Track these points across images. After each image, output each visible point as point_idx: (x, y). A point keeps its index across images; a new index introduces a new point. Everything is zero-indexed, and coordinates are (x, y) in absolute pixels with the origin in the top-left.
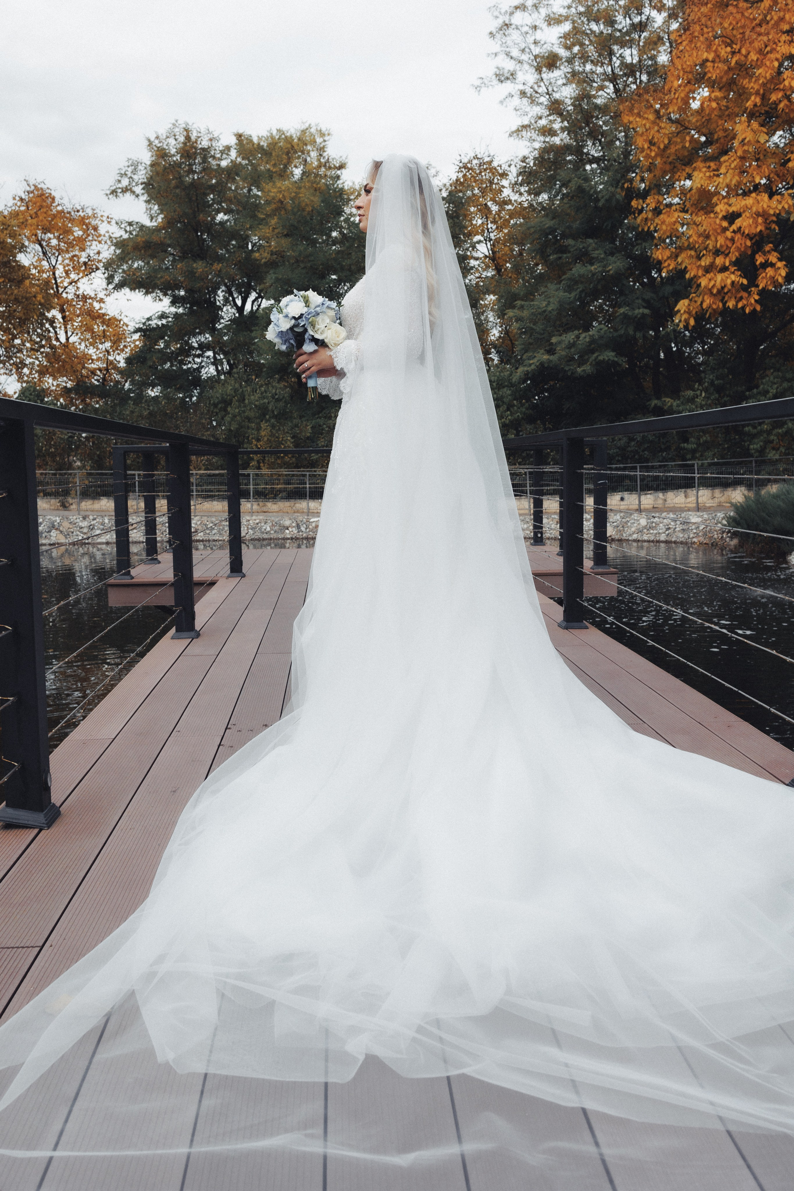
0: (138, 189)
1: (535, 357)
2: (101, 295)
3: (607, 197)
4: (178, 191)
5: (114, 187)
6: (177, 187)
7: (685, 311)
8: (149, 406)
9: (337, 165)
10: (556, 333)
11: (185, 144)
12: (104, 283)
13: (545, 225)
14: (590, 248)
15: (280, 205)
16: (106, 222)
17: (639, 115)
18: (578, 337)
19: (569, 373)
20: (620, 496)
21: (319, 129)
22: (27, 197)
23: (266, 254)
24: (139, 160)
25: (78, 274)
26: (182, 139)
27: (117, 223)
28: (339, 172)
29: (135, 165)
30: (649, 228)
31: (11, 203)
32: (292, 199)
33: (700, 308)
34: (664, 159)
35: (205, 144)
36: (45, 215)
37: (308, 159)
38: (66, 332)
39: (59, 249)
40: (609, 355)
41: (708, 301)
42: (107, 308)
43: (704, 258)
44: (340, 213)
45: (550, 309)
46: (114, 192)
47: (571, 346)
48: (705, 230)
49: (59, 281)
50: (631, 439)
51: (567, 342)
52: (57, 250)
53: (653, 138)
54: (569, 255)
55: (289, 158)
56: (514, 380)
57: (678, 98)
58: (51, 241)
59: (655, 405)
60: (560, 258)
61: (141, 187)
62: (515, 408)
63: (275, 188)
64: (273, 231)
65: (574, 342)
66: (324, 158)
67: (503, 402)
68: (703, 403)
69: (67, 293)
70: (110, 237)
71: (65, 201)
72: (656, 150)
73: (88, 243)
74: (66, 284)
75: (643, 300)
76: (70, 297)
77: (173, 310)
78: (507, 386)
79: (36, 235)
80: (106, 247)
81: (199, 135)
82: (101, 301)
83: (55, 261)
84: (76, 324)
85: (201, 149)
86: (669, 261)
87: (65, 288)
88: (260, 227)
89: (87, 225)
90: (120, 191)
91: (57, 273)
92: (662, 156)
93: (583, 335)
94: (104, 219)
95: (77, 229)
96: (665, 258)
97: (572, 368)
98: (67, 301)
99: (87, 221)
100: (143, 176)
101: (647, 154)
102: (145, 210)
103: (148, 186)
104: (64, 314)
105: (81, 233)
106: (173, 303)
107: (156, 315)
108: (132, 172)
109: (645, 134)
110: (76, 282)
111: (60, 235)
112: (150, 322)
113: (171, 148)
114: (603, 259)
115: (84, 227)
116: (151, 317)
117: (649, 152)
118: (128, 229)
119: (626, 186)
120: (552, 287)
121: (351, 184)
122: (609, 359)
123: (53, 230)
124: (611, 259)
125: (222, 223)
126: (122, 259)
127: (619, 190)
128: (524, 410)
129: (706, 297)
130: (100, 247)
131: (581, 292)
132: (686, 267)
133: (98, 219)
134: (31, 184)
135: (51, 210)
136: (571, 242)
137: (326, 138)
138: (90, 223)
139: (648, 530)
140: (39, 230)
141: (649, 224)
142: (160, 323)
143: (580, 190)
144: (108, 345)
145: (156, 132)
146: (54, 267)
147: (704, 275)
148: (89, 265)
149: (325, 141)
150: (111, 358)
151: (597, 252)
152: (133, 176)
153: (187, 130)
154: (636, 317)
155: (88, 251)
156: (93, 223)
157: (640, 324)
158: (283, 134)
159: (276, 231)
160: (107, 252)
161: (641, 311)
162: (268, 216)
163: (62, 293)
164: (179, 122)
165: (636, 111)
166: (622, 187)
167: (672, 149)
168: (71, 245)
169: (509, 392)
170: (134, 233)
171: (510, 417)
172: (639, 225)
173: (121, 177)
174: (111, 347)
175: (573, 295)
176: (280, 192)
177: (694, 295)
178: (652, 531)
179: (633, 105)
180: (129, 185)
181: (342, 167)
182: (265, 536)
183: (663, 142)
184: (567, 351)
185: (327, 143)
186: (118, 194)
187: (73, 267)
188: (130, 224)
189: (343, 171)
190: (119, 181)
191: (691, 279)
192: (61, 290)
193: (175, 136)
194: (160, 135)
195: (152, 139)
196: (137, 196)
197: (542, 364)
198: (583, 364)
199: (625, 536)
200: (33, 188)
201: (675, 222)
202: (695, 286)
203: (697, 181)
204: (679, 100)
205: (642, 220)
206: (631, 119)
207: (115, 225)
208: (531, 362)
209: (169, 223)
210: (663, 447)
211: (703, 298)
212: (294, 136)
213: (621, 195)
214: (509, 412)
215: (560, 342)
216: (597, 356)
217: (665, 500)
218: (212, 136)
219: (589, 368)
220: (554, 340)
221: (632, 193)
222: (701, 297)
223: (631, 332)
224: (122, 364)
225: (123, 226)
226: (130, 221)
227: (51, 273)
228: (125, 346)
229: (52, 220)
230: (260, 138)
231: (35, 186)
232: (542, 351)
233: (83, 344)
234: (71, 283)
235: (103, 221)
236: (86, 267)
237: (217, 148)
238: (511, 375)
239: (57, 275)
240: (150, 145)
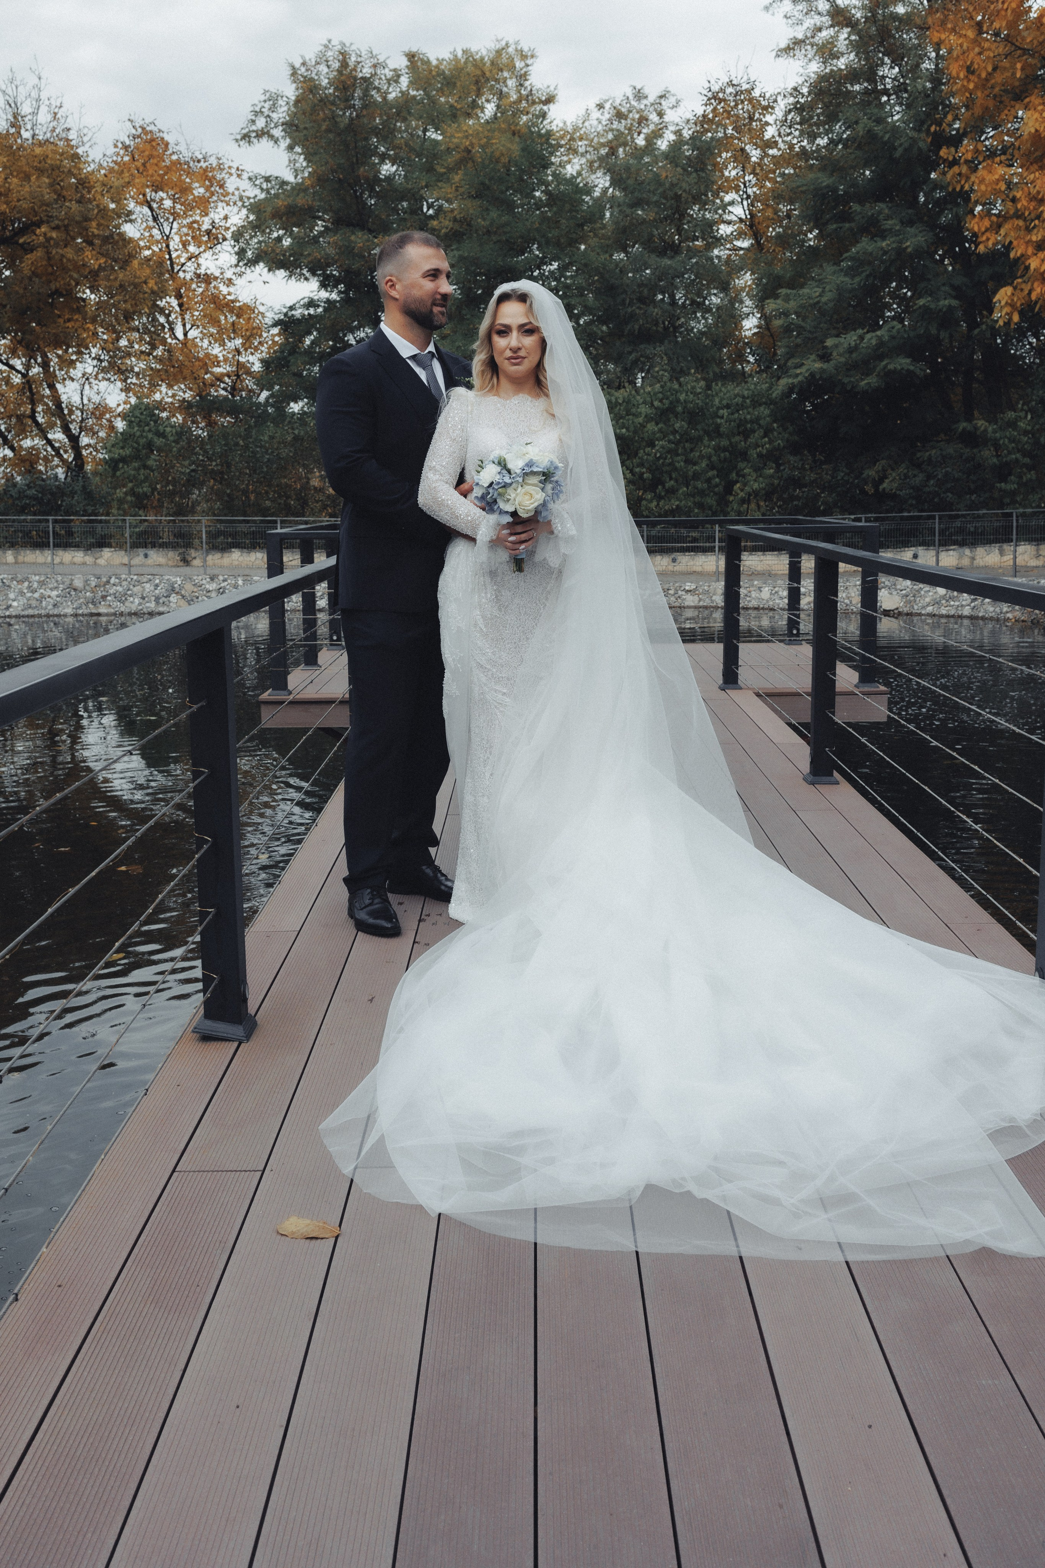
0: (278, 132)
1: (803, 364)
2: (229, 274)
3: (906, 145)
4: (331, 136)
5: (247, 130)
6: (328, 131)
7: (1007, 303)
8: (293, 429)
9: (544, 98)
10: (834, 332)
11: (340, 72)
12: (234, 260)
13: (822, 182)
14: (881, 217)
15: (465, 154)
16: (235, 176)
17: (953, 30)
18: (861, 338)
19: (849, 388)
20: (912, 553)
21: (519, 48)
22: (132, 143)
23: (447, 223)
24: (280, 92)
25: (199, 247)
26: (336, 65)
27: (250, 179)
28: (545, 108)
29: (273, 99)
30: (962, 187)
31: (111, 151)
32: (482, 147)
33: (1027, 299)
34: (987, 92)
35: (367, 71)
36: (156, 168)
37: (505, 89)
38: (184, 325)
39: (175, 213)
40: (903, 363)
41: (1039, 290)
42: (238, 293)
43: (1035, 231)
44: (546, 165)
45: (824, 299)
46: (246, 137)
47: (851, 350)
48: (1038, 192)
49: (174, 255)
50: (929, 477)
51: (846, 345)
52: (172, 214)
53: (972, 63)
54: (853, 225)
55: (479, 90)
56: (774, 395)
57: (1007, 9)
58: (164, 202)
59: (964, 429)
60: (841, 228)
61: (281, 128)
62: (775, 433)
63: (460, 131)
64: (457, 190)
65: (856, 344)
66: (526, 88)
67: (760, 426)
68: (1029, 428)
69: (184, 271)
70: (241, 198)
71: (182, 148)
72: (976, 80)
73: (212, 205)
74: (183, 260)
75: (952, 286)
76: (188, 277)
77: (324, 294)
78: (765, 403)
79: (144, 195)
80: (236, 209)
81: (359, 59)
82: (230, 282)
83: (169, 228)
84: (197, 313)
85: (362, 78)
86: (988, 234)
87: (183, 265)
88: (439, 184)
89: (210, 181)
90: (254, 134)
91: (172, 244)
92: (984, 87)
93: (868, 336)
94: (233, 171)
95: (197, 185)
96: (983, 229)
97: (852, 379)
98: (185, 283)
99: (210, 174)
100: (284, 114)
101: (963, 86)
102: (287, 163)
103: (291, 127)
104: (181, 301)
105: (202, 190)
106: (324, 285)
107: (302, 303)
108: (270, 109)
109: (961, 57)
110: (196, 257)
111: (176, 193)
112: (293, 312)
113: (322, 77)
114: (899, 231)
115: (207, 183)
116: (294, 305)
117: (965, 83)
118: (264, 186)
119: (933, 129)
120: (829, 268)
121: (561, 125)
122: (902, 369)
123: (166, 189)
124: (911, 230)
125: (389, 179)
126: (257, 226)
127: (923, 135)
128: (786, 436)
129: (1036, 285)
130: (227, 210)
131: (868, 276)
132: (1011, 243)
133: (225, 171)
134: (137, 125)
135: (164, 161)
136: (856, 207)
137: (529, 62)
138: (214, 177)
139: (947, 601)
140: (148, 186)
141: (963, 182)
142: (306, 313)
143: (871, 135)
144: (238, 342)
145: (302, 57)
146: (168, 237)
147: (1036, 254)
148: (213, 234)
149: (527, 65)
150: (242, 359)
151: (890, 222)
152: (271, 114)
153: (343, 54)
154: (940, 310)
155: (212, 215)
156: (219, 177)
157: (946, 320)
158: (472, 56)
159: (461, 190)
160: (237, 218)
161: (946, 302)
162: (450, 170)
163: (178, 272)
164: (333, 43)
165: (949, 26)
166: (928, 130)
167: (999, 78)
168: (189, 207)
169: (767, 412)
170: (273, 192)
171: (767, 446)
172: (949, 183)
173: (256, 116)
174: (243, 344)
175: (857, 279)
176: (467, 137)
177: (1020, 280)
178: (952, 603)
179: (946, 16)
180: (266, 126)
181: (550, 100)
183: (985, 68)
184: (847, 356)
185: (530, 68)
186: (252, 139)
187: (193, 238)
188: (267, 179)
189: (551, 106)
190: (253, 122)
191: (1017, 260)
192: (176, 268)
193: (327, 61)
194: (307, 59)
195: (297, 65)
196: (276, 141)
197: (812, 375)
198: (867, 375)
199: (916, 609)
200: (140, 130)
201: (998, 180)
202: (1023, 267)
203: (1030, 124)
204: (1009, 12)
205: (953, 176)
206: (943, 37)
207: (247, 181)
208: (798, 371)
209: (319, 179)
210: (972, 486)
211: (1032, 285)
212: (486, 59)
213: (924, 142)
214: (766, 439)
215: (836, 346)
216: (887, 364)
217: (973, 559)
218: (376, 61)
219: (875, 380)
220: (829, 342)
221: (941, 140)
222: (1030, 284)
223: (934, 331)
224: (257, 367)
225: (258, 182)
226: (267, 175)
227: (164, 245)
228: (260, 343)
229: (166, 174)
230: (439, 61)
231: (143, 129)
232: (813, 357)
233: (206, 342)
234: (190, 259)
235: (231, 174)
236: (209, 238)
237: (383, 77)
238: (770, 388)
239: (171, 248)
240: (294, 73)
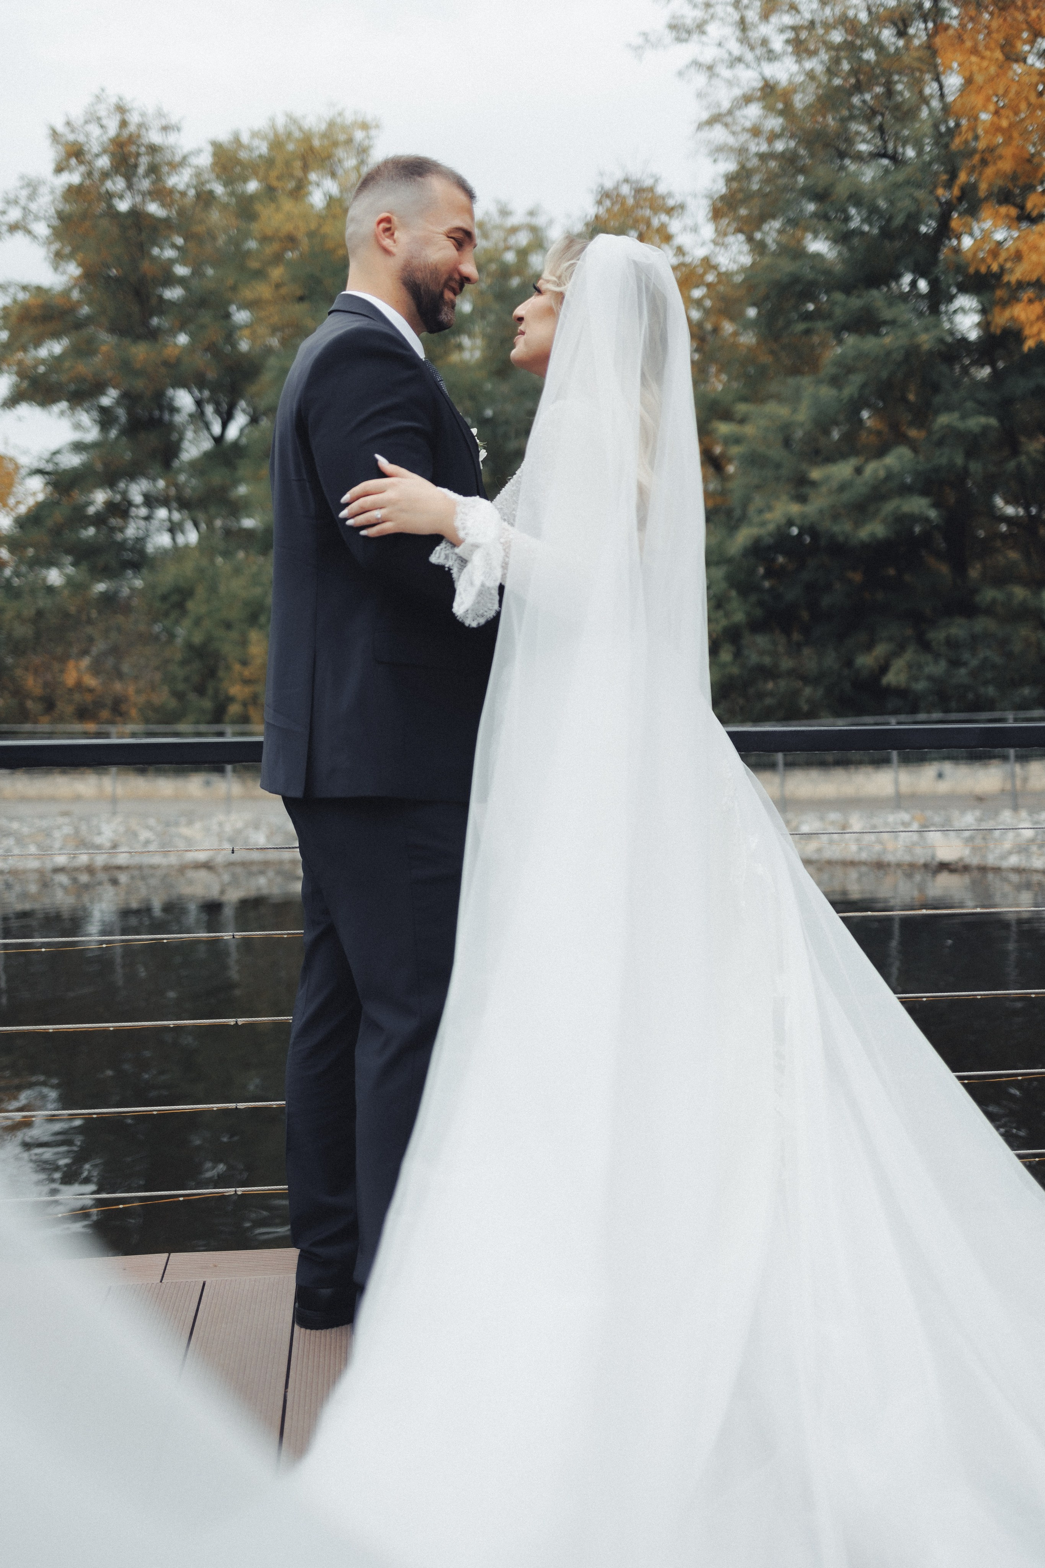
0: (42, 229)
11: (117, 135)
15: (287, 243)
18: (859, 470)
19: (841, 539)
21: (359, 117)
24: (41, 180)
26: (112, 126)
29: (31, 185)
32: (309, 234)
35: (155, 137)
37: (340, 168)
40: (917, 505)
45: (797, 421)
47: (843, 487)
50: (955, 663)
51: (838, 480)
55: (305, 170)
59: (994, 600)
61: (45, 224)
64: (279, 292)
65: (850, 479)
75: (981, 401)
77: (98, 435)
81: (144, 119)
85: (147, 146)
88: (255, 282)
90: (5, 228)
93: (870, 467)
97: (845, 528)
100: (48, 206)
106: (98, 423)
107: (69, 446)
108: (27, 197)
112: (59, 458)
113: (92, 141)
114: (905, 323)
116: (57, 450)
118: (19, 293)
120: (799, 381)
122: (918, 513)
126: (13, 346)
137: (372, 130)
142: (75, 461)
149: (368, 136)
152: (29, 204)
153: (121, 109)
154: (969, 432)
157: (977, 445)
159: (284, 291)
161: (977, 421)
164: (106, 92)
170: (31, 301)
173: (8, 204)
176: (288, 223)
180: (24, 217)
182: (256, 856)
184: (837, 496)
185: (372, 135)
186: (3, 234)
188: (23, 288)
190: (5, 212)
193: (99, 119)
195: (61, 128)
196: (36, 240)
197: (787, 521)
198: (867, 522)
199: (991, 860)
208: (768, 516)
209: (89, 278)
215: (825, 480)
216: (894, 507)
217: (1025, 780)
218: (166, 122)
219: (879, 528)
220: (812, 475)
223: (959, 461)
224: (7, 528)
225: (10, 290)
226: (24, 282)
228: (16, 502)
230: (254, 135)
232: (786, 497)
237: (176, 147)
240: (55, 135)
